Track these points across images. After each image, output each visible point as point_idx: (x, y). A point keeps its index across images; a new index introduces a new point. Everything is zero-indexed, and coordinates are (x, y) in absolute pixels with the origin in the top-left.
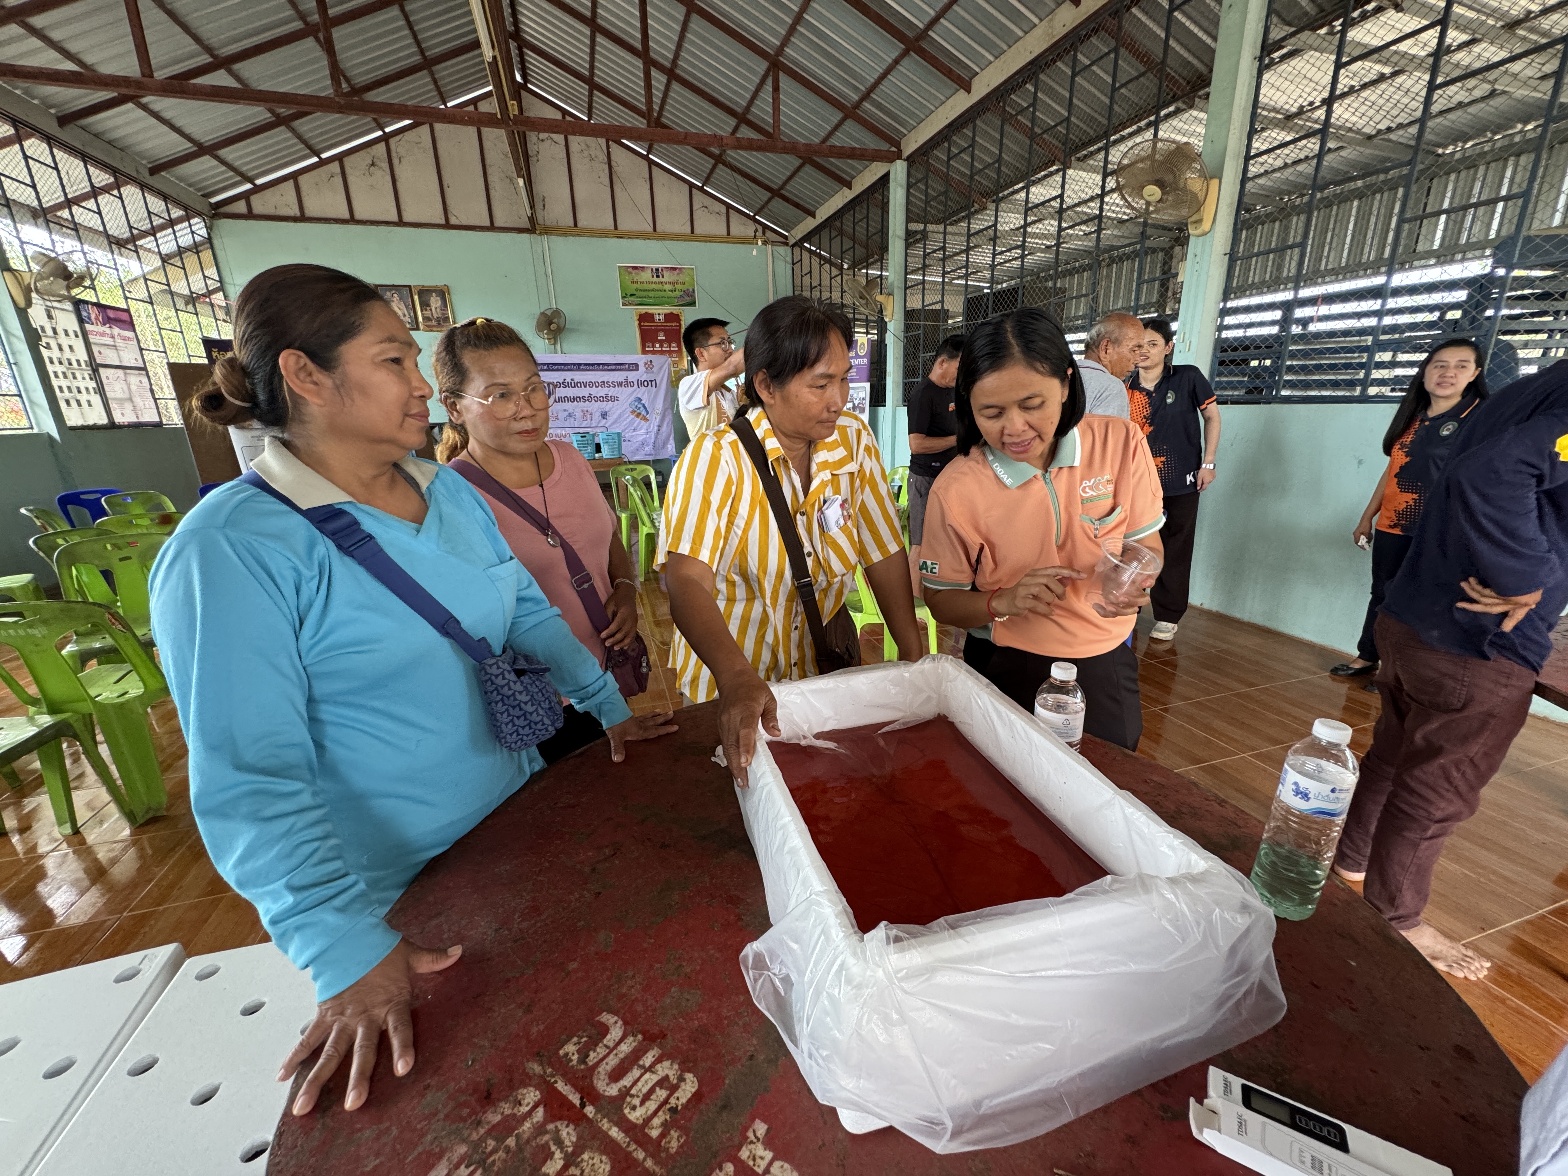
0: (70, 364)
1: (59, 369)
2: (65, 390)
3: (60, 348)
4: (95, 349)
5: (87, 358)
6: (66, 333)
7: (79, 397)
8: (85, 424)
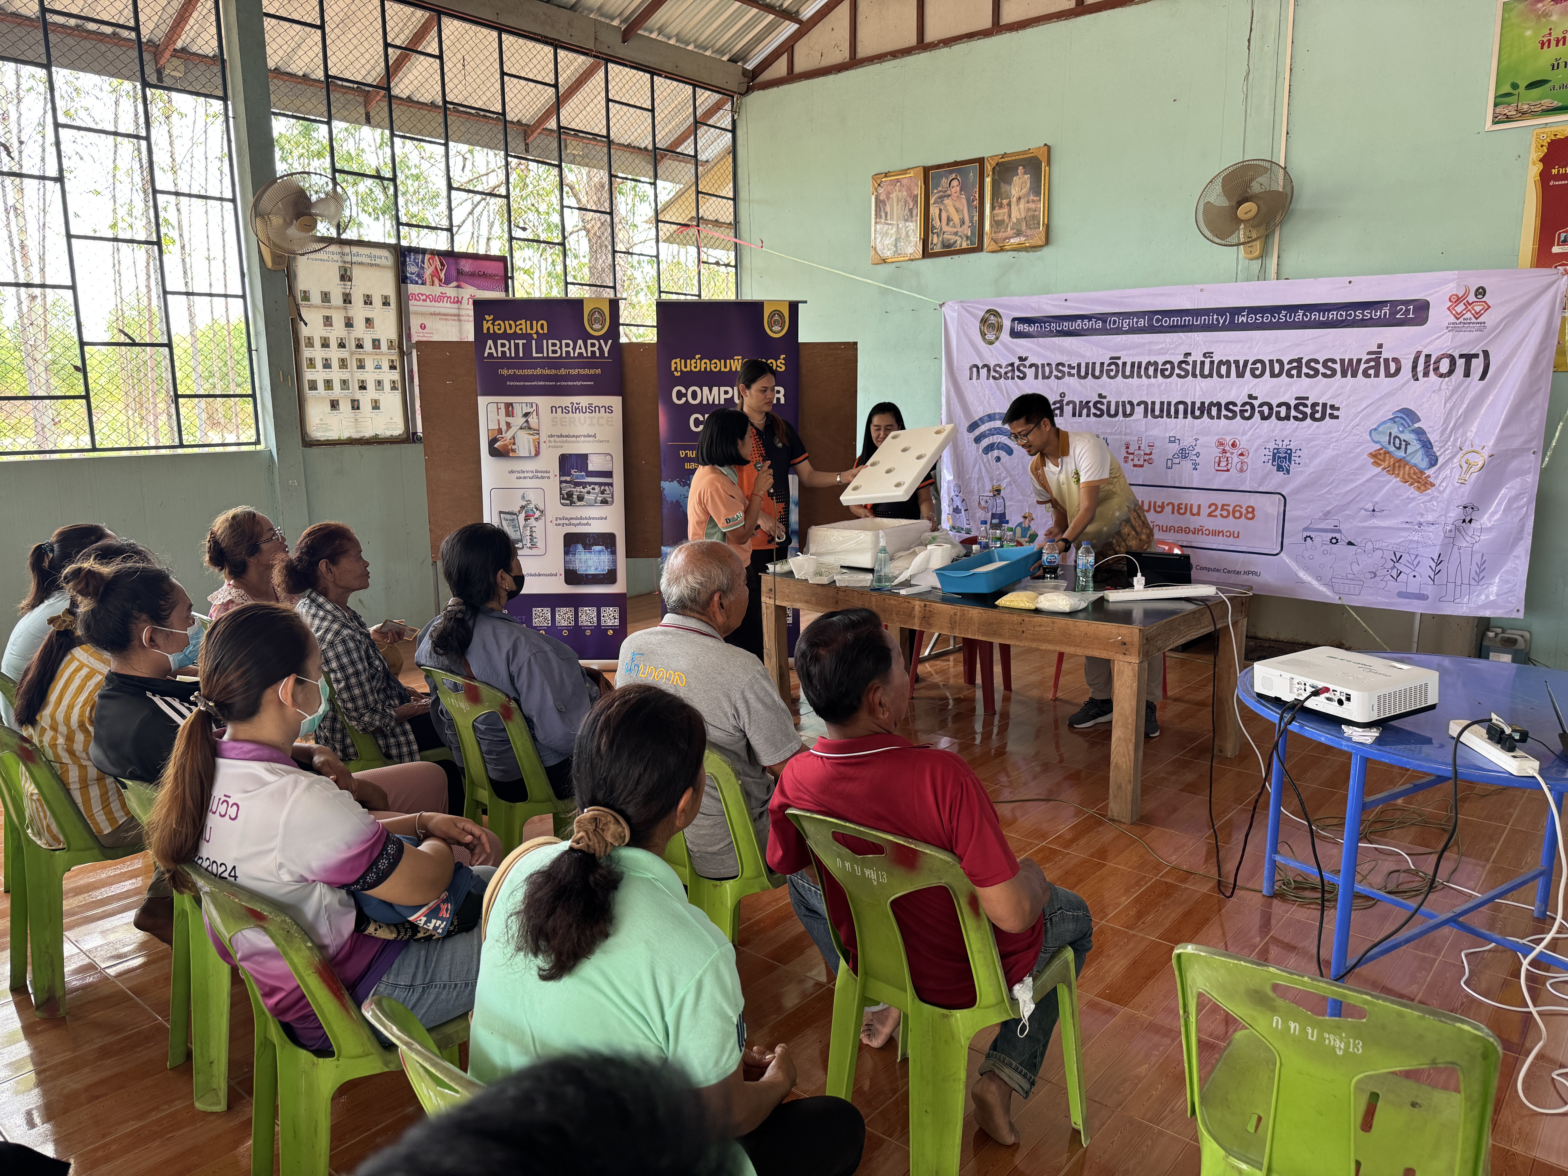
0: (360, 346)
1: (334, 354)
2: (337, 385)
3: (349, 324)
4: (415, 323)
5: (394, 336)
6: (368, 301)
7: (358, 395)
8: (356, 436)
